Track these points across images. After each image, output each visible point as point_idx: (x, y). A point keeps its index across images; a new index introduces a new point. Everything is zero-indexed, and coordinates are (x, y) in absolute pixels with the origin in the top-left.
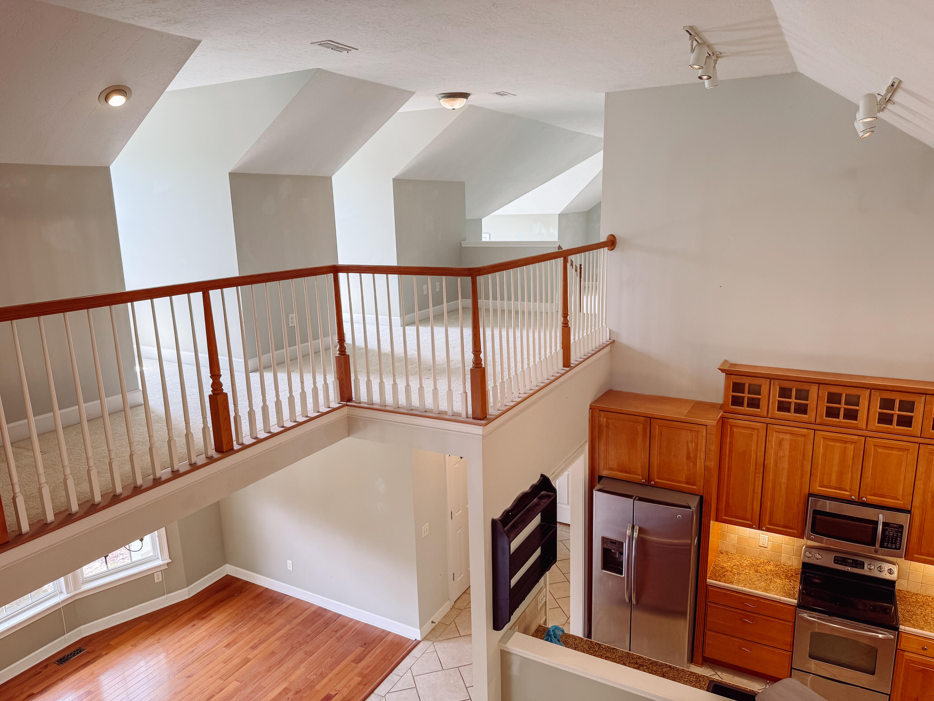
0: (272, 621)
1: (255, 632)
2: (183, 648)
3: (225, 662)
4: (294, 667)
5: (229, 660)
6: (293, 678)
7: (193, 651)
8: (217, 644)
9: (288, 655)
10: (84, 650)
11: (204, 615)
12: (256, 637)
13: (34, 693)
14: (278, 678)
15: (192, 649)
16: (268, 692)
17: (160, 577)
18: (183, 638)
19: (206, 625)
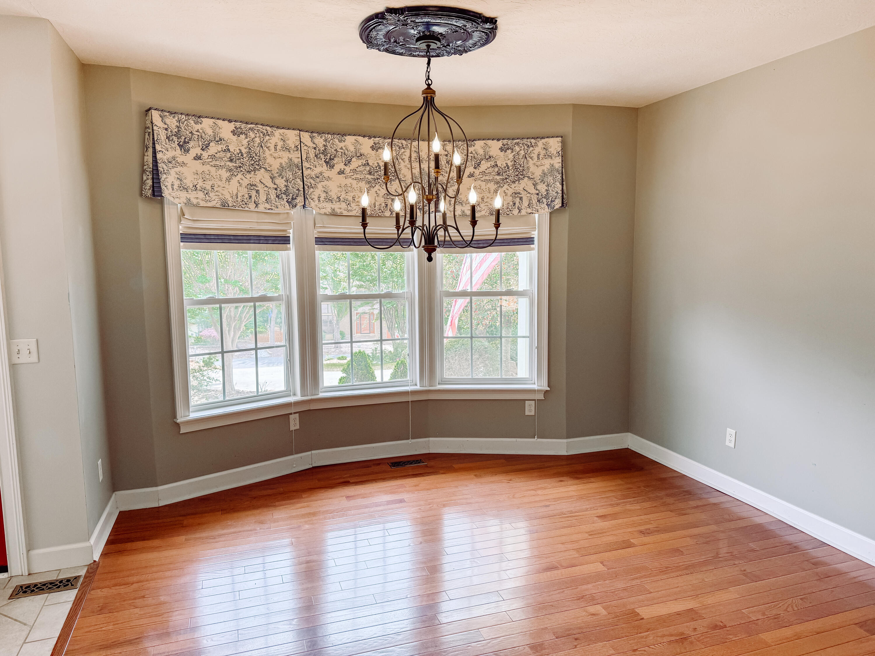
0: (683, 512)
1: (652, 515)
2: (537, 499)
3: (590, 534)
4: (716, 585)
5: (599, 533)
6: (710, 600)
7: (548, 506)
8: (587, 510)
9: (705, 563)
10: (424, 463)
11: (581, 476)
12: (652, 522)
13: (351, 481)
14: (679, 589)
15: (548, 503)
16: (655, 601)
17: (533, 409)
18: (541, 488)
19: (579, 486)
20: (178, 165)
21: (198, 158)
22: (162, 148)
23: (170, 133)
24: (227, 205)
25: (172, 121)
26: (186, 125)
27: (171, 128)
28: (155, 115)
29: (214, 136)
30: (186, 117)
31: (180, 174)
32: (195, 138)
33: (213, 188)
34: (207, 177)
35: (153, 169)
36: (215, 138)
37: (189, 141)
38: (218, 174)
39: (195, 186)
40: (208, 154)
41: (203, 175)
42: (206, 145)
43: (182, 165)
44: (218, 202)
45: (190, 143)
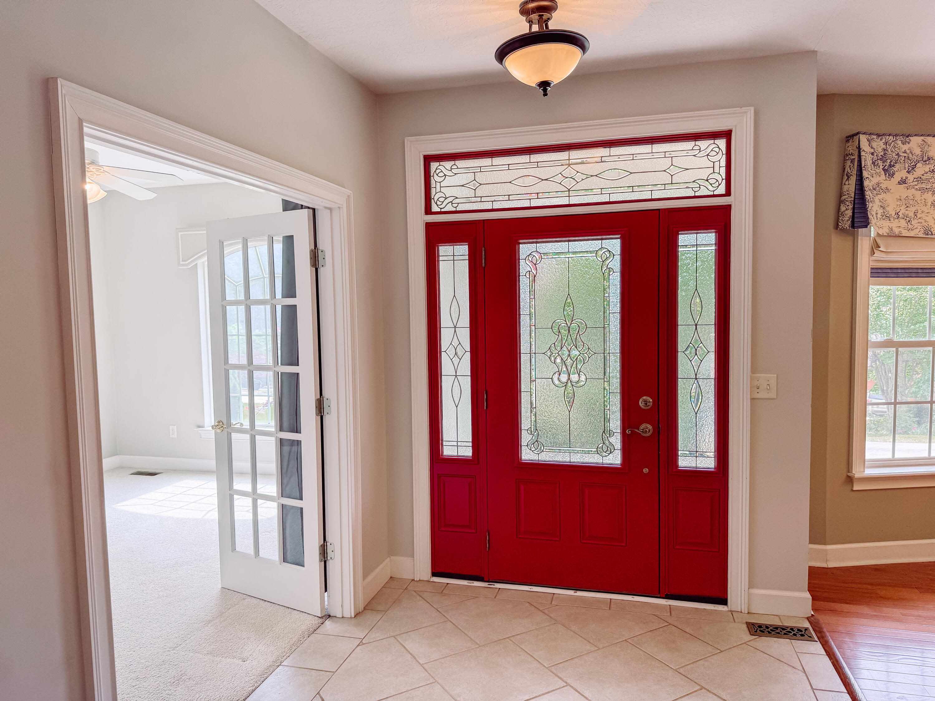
20: (881, 191)
21: (903, 182)
22: (868, 174)
23: (875, 157)
24: (930, 233)
25: (879, 143)
26: (892, 147)
27: (878, 152)
28: (863, 139)
29: (922, 155)
30: (894, 138)
31: (883, 201)
32: (902, 160)
33: (916, 215)
34: (910, 203)
35: (855, 198)
36: (923, 158)
37: (895, 164)
38: (922, 198)
39: (898, 214)
40: (914, 176)
41: (907, 200)
42: (913, 167)
43: (886, 191)
44: (921, 230)
45: (895, 167)
